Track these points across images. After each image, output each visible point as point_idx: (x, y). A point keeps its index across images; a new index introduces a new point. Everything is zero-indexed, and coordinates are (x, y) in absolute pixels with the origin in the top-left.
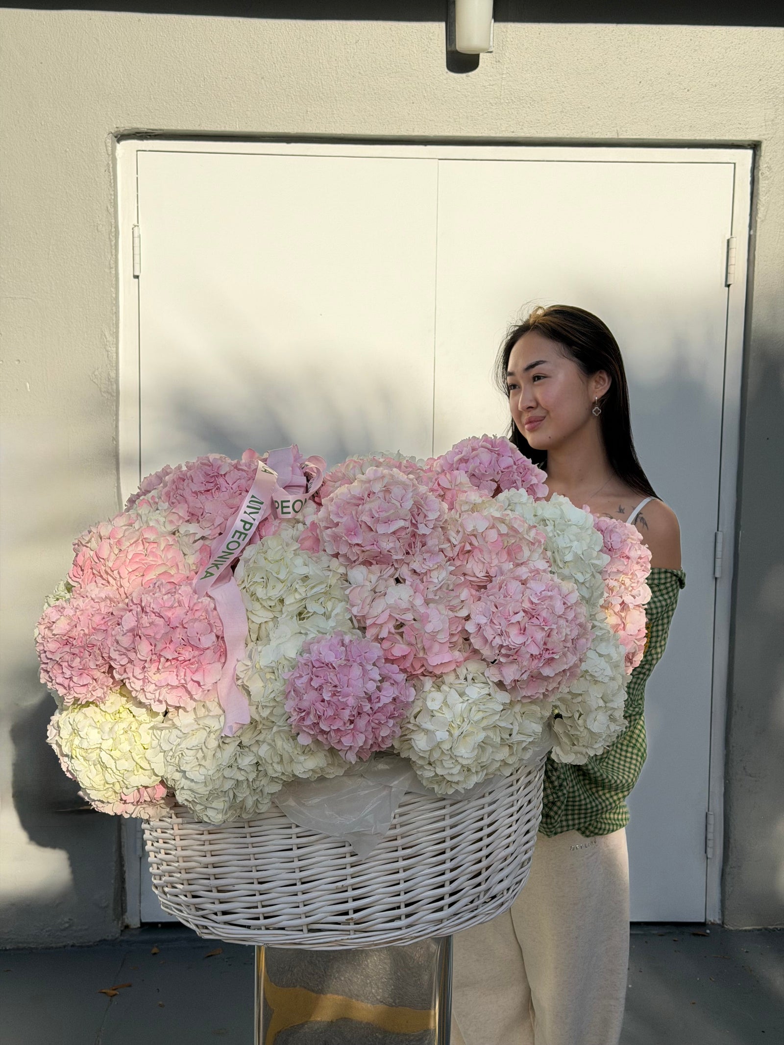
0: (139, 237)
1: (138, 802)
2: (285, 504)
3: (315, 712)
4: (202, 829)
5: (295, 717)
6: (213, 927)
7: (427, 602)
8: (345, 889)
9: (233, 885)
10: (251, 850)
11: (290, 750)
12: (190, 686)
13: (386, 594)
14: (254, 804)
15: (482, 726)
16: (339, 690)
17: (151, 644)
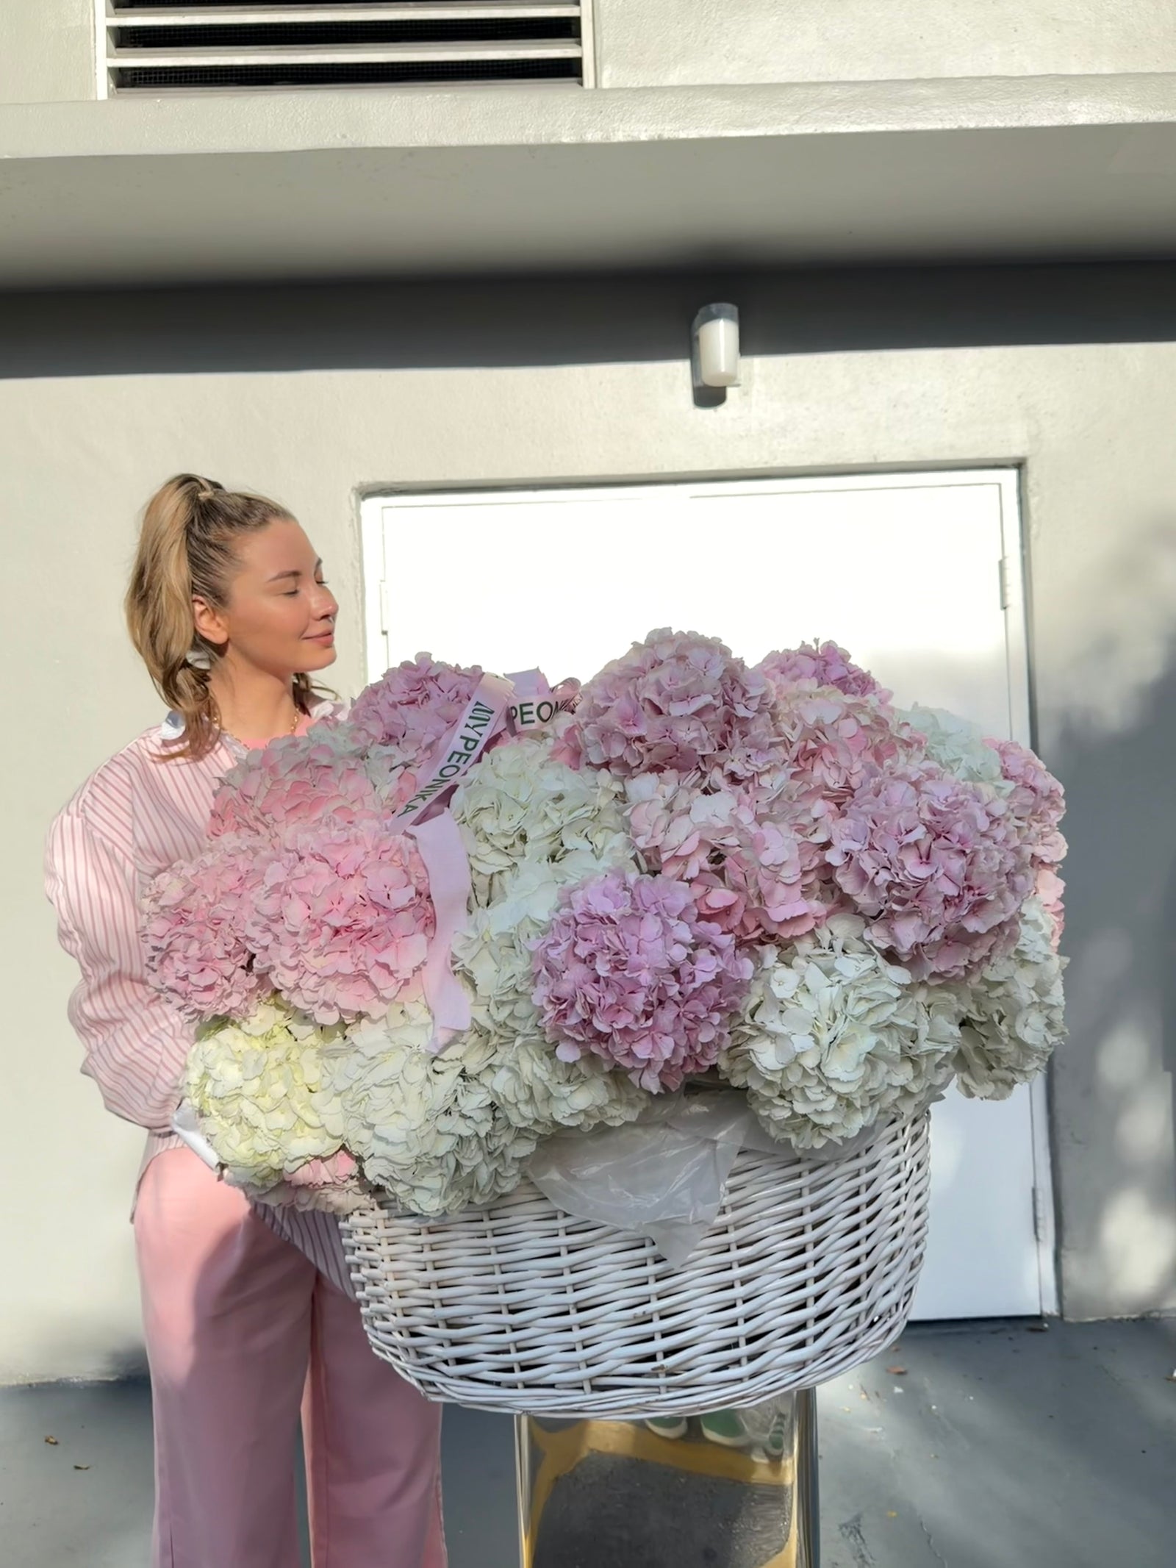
1: (312, 1184)
2: (526, 709)
3: (583, 1000)
4: (417, 1225)
5: (551, 1012)
6: (443, 1384)
7: (759, 819)
8: (648, 1318)
9: (470, 1316)
10: (495, 1258)
11: (546, 1076)
12: (374, 974)
13: (689, 810)
14: (491, 1177)
15: (873, 1022)
16: (624, 958)
17: (308, 907)
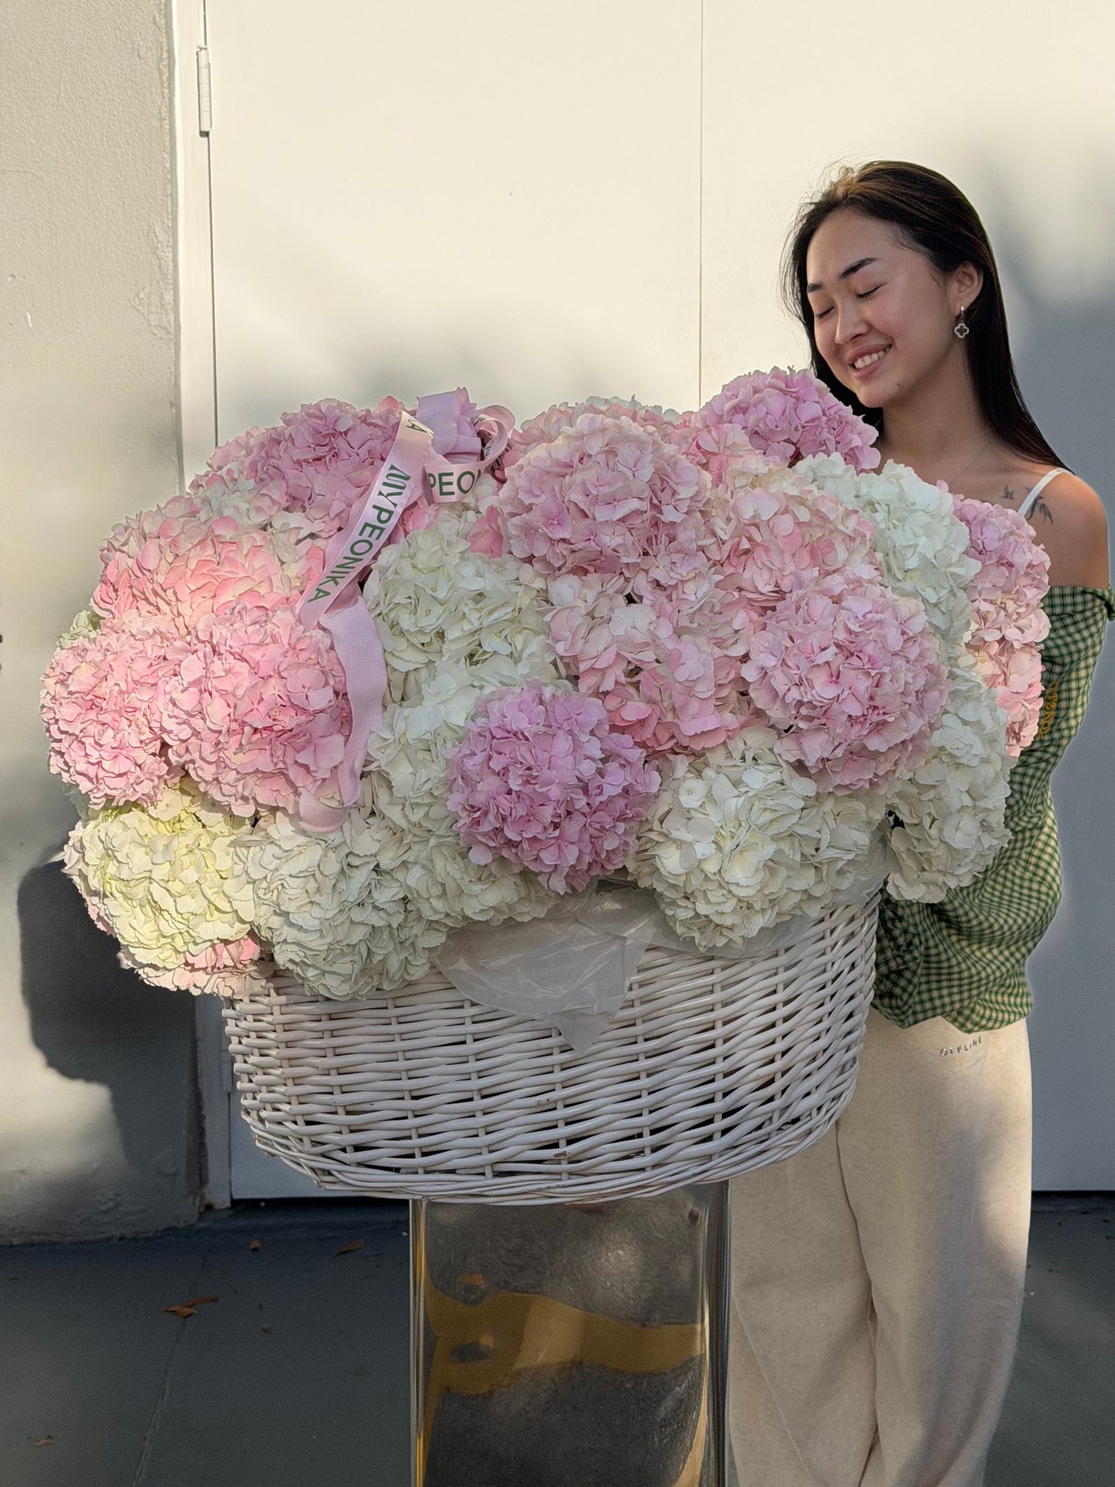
0: (208, 66)
1: (213, 967)
2: (445, 479)
3: (496, 810)
4: (318, 1011)
5: (465, 820)
6: (339, 1172)
7: (678, 632)
8: (552, 1106)
9: (371, 1102)
10: (399, 1045)
11: (458, 876)
12: (293, 773)
13: (611, 619)
14: (400, 966)
15: (771, 833)
16: (535, 774)
17: (229, 705)
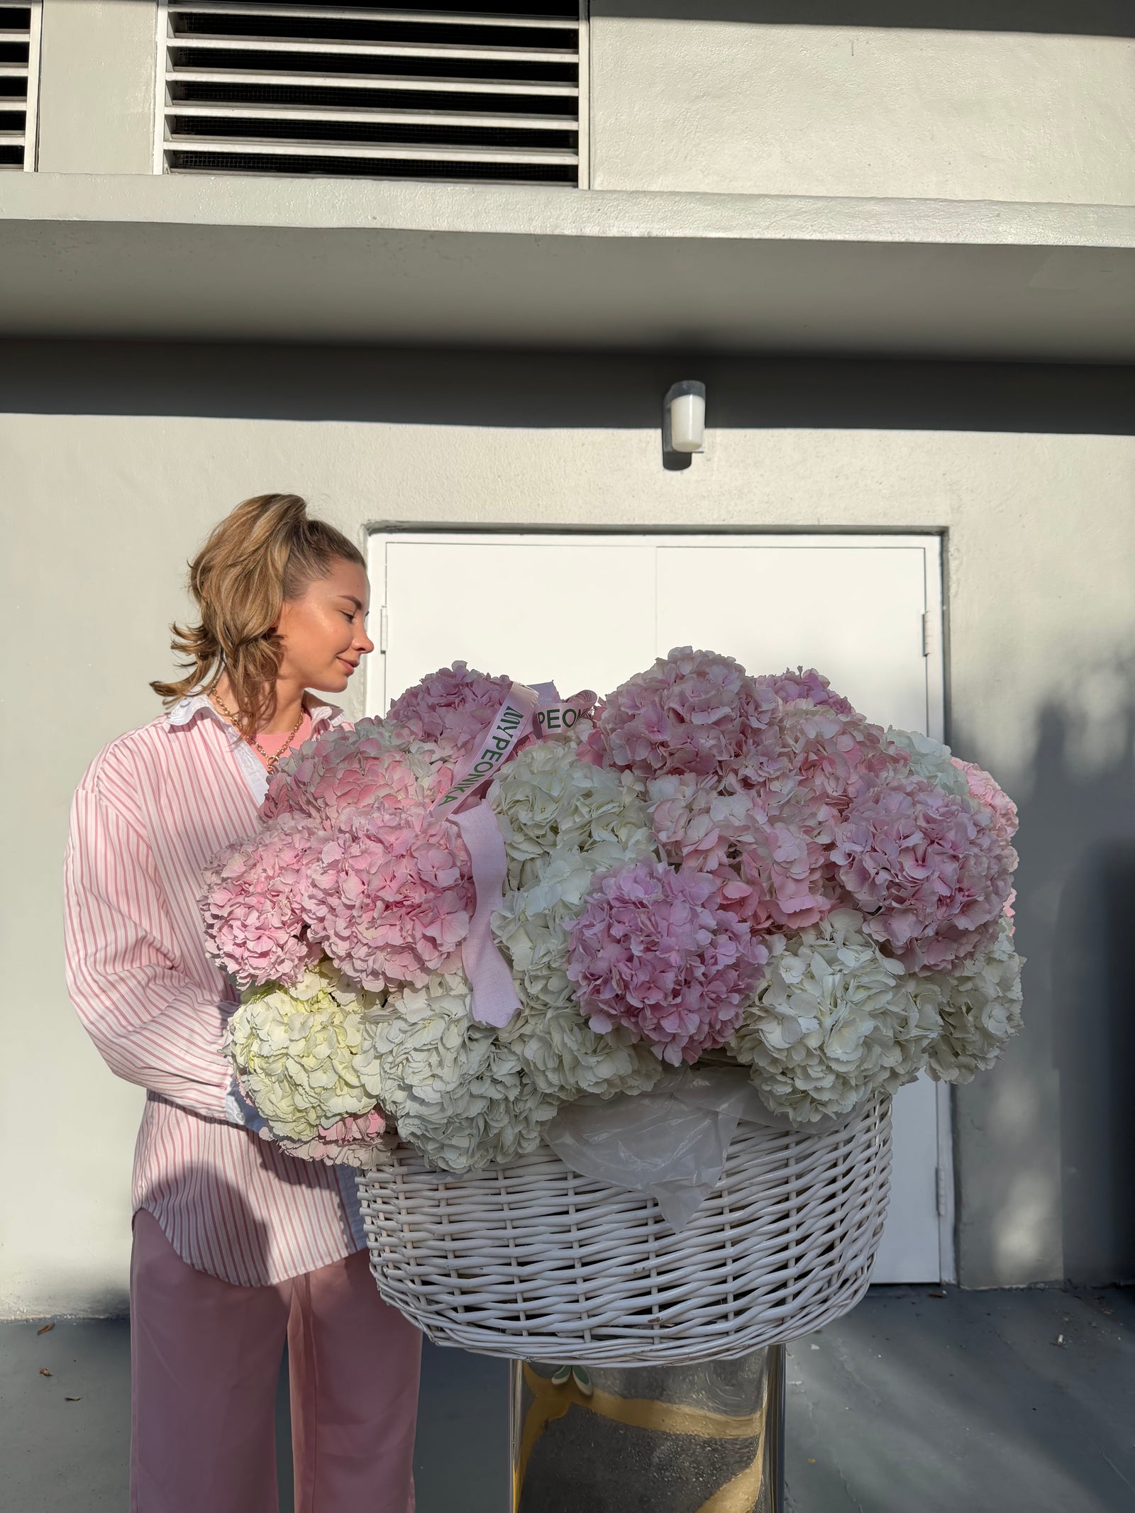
0: (387, 615)
1: (343, 1140)
2: (552, 715)
3: (618, 977)
4: (435, 1181)
5: (585, 988)
6: (451, 1330)
7: (772, 820)
8: (647, 1273)
9: (481, 1267)
10: (507, 1214)
11: (575, 1048)
12: (422, 947)
13: (708, 810)
14: (515, 1139)
15: (868, 1010)
16: (656, 940)
17: (363, 883)
